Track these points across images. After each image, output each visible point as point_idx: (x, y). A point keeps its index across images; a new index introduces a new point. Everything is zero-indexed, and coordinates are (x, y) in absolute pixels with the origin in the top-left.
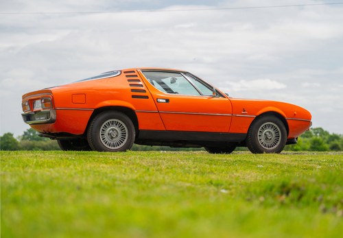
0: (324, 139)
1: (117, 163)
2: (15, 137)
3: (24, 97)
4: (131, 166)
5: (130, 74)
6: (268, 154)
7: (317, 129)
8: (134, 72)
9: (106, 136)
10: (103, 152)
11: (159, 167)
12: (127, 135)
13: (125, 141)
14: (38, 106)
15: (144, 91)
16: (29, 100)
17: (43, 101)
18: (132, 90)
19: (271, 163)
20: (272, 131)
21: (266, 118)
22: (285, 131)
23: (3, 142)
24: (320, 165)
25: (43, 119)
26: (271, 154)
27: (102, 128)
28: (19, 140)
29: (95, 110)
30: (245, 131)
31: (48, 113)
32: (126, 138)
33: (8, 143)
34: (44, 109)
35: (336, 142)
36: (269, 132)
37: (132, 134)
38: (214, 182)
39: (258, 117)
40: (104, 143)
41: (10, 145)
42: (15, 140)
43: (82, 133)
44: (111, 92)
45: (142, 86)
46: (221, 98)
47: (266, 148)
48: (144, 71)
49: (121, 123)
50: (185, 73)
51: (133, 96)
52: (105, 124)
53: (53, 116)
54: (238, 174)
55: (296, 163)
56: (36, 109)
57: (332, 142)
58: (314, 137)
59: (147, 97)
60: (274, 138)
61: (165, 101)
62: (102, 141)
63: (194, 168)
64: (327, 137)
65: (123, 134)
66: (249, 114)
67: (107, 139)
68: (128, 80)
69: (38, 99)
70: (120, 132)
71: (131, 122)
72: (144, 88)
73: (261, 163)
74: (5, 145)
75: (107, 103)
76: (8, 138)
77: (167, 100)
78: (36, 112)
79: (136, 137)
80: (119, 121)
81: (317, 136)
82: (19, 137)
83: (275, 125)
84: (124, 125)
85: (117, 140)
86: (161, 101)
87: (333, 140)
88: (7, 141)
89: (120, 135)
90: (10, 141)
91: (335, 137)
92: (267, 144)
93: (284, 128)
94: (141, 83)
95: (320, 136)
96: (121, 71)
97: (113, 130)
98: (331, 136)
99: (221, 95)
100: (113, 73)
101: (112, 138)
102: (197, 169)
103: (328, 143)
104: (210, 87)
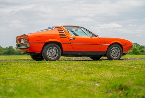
0: (138, 48)
1: (54, 69)
2: (14, 48)
3: (17, 37)
4: (60, 70)
5: (59, 28)
6: (115, 61)
7: (135, 44)
8: (61, 27)
9: (50, 54)
10: (48, 61)
11: (71, 71)
12: (58, 53)
13: (57, 55)
14: (22, 41)
15: (65, 35)
16: (19, 39)
17: (24, 39)
18: (60, 35)
19: (116, 66)
20: (116, 50)
21: (114, 45)
22: (122, 50)
23: (9, 50)
24: (136, 66)
25: (24, 47)
26: (116, 61)
27: (48, 50)
28: (15, 49)
29: (45, 43)
30: (105, 51)
31: (27, 45)
32: (58, 54)
33: (11, 50)
34: (25, 43)
35: (143, 49)
36: (115, 51)
37: (60, 53)
38: (93, 79)
39: (111, 45)
40: (49, 56)
41: (12, 51)
42: (13, 49)
43: (40, 52)
44: (51, 36)
45: (64, 33)
46: (96, 37)
47: (114, 57)
48: (65, 27)
49: (56, 48)
50: (81, 27)
51: (60, 37)
52: (49, 49)
53: (28, 46)
54: (102, 74)
55: (126, 66)
56: (21, 43)
57: (141, 49)
58: (134, 47)
59: (66, 38)
60: (117, 53)
61: (73, 39)
62: (48, 56)
63: (85, 71)
64: (139, 47)
65: (57, 53)
66: (107, 44)
67: (50, 55)
68: (58, 31)
69: (22, 38)
70: (55, 52)
71: (59, 48)
72: (65, 34)
73: (112, 66)
74: (10, 51)
75: (50, 40)
76: (11, 48)
77: (74, 39)
78: (21, 44)
79: (62, 54)
80: (55, 48)
81: (135, 46)
82: (15, 48)
83: (118, 48)
84: (57, 49)
85: (54, 55)
86: (71, 39)
87: (142, 48)
88: (10, 49)
89: (55, 53)
90: (12, 49)
91: (142, 47)
92: (114, 56)
93: (121, 49)
94: (63, 32)
95: (136, 46)
96: (55, 27)
97: (52, 51)
98: (141, 47)
99: (96, 36)
100: (52, 28)
101: (52, 54)
102: (86, 71)
103: (139, 49)
104: (91, 33)
